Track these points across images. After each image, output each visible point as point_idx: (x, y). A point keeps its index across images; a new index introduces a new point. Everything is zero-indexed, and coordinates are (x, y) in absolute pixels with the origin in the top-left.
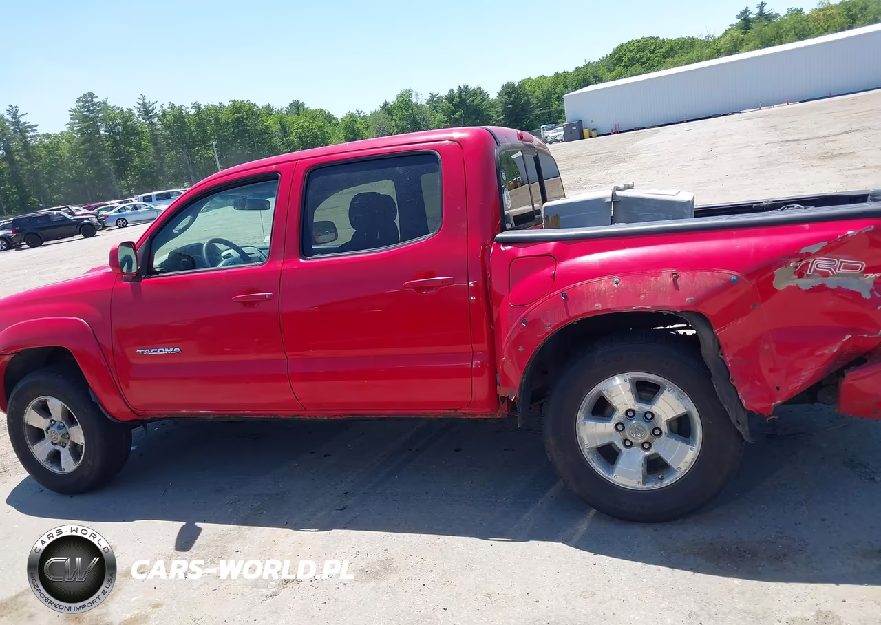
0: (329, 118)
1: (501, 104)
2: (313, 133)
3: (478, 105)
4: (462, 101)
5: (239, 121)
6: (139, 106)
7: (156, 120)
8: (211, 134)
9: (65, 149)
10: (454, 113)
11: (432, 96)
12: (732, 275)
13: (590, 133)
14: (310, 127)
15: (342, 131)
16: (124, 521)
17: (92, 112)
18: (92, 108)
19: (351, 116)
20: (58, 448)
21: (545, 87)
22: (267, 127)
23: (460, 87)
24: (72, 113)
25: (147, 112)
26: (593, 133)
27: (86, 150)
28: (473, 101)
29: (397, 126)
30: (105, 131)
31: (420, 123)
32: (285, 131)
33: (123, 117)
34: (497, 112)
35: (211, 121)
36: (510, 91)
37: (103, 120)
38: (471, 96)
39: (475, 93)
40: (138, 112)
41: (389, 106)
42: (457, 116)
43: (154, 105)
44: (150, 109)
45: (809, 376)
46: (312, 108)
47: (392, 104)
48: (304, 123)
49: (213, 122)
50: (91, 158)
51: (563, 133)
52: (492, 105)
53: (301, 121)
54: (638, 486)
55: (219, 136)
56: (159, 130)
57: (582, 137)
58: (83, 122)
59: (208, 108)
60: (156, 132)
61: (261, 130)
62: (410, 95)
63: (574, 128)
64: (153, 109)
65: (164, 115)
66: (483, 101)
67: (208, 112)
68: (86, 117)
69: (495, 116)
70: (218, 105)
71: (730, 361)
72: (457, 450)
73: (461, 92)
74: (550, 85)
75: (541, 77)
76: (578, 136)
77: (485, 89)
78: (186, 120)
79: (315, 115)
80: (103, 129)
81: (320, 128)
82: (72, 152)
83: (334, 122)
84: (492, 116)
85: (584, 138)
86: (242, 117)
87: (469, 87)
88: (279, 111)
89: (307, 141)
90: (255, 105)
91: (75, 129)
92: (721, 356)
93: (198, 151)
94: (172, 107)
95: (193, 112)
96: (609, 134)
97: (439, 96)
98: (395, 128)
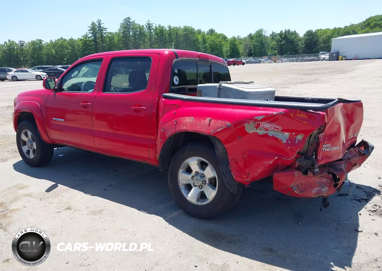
0: (225, 38)
1: (304, 40)
2: (216, 44)
3: (293, 39)
4: (286, 37)
5: (186, 35)
6: (147, 24)
7: (152, 31)
8: (174, 39)
9: (116, 39)
10: (281, 41)
11: (273, 33)
12: (228, 124)
13: (342, 58)
14: (215, 41)
15: (229, 44)
16: (39, 179)
17: (128, 25)
18: (128, 24)
19: (234, 38)
20: (30, 149)
21: (328, 34)
22: (197, 39)
23: (286, 30)
24: (121, 25)
25: (149, 27)
26: (344, 58)
27: (124, 40)
28: (291, 37)
29: (254, 44)
30: (132, 34)
31: (264, 44)
32: (204, 41)
33: (140, 28)
34: (302, 43)
35: (174, 34)
36: (310, 34)
37: (132, 29)
38: (291, 35)
39: (292, 33)
40: (146, 27)
41: (252, 35)
42: (282, 43)
43: (153, 25)
44: (151, 26)
45: (261, 172)
46: (218, 33)
47: (253, 35)
48: (213, 38)
49: (175, 34)
50: (125, 44)
51: (328, 56)
52: (300, 40)
53: (212, 38)
54: (195, 202)
55: (177, 41)
56: (153, 35)
57: (338, 59)
58: (125, 29)
59: (174, 28)
60: (152, 36)
61: (194, 40)
62: (262, 32)
63: (334, 55)
64: (152, 26)
65: (156, 29)
66: (296, 38)
67: (174, 30)
68: (126, 27)
69: (300, 45)
70: (178, 27)
71: (231, 159)
72: (160, 178)
73: (286, 32)
74: (331, 33)
75: (327, 29)
76: (336, 58)
77: (298, 32)
78: (164, 32)
79: (219, 36)
80: (132, 32)
81: (220, 42)
82: (119, 40)
83: (227, 40)
84: (299, 45)
85: (338, 60)
86: (187, 33)
87: (290, 30)
88: (204, 32)
89: (213, 47)
90: (194, 29)
91: (121, 31)
92: (227, 156)
93: (167, 46)
94: (160, 26)
95: (168, 29)
96: (352, 60)
97: (276, 33)
98: (253, 45)
